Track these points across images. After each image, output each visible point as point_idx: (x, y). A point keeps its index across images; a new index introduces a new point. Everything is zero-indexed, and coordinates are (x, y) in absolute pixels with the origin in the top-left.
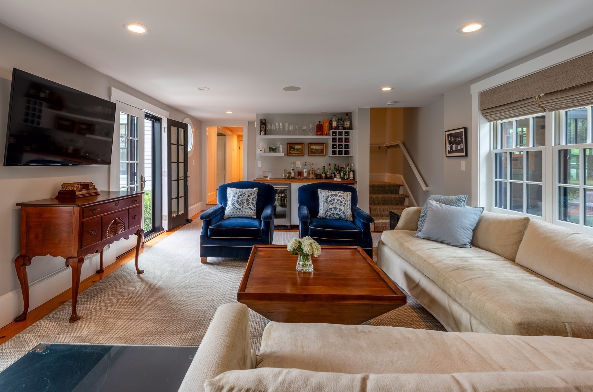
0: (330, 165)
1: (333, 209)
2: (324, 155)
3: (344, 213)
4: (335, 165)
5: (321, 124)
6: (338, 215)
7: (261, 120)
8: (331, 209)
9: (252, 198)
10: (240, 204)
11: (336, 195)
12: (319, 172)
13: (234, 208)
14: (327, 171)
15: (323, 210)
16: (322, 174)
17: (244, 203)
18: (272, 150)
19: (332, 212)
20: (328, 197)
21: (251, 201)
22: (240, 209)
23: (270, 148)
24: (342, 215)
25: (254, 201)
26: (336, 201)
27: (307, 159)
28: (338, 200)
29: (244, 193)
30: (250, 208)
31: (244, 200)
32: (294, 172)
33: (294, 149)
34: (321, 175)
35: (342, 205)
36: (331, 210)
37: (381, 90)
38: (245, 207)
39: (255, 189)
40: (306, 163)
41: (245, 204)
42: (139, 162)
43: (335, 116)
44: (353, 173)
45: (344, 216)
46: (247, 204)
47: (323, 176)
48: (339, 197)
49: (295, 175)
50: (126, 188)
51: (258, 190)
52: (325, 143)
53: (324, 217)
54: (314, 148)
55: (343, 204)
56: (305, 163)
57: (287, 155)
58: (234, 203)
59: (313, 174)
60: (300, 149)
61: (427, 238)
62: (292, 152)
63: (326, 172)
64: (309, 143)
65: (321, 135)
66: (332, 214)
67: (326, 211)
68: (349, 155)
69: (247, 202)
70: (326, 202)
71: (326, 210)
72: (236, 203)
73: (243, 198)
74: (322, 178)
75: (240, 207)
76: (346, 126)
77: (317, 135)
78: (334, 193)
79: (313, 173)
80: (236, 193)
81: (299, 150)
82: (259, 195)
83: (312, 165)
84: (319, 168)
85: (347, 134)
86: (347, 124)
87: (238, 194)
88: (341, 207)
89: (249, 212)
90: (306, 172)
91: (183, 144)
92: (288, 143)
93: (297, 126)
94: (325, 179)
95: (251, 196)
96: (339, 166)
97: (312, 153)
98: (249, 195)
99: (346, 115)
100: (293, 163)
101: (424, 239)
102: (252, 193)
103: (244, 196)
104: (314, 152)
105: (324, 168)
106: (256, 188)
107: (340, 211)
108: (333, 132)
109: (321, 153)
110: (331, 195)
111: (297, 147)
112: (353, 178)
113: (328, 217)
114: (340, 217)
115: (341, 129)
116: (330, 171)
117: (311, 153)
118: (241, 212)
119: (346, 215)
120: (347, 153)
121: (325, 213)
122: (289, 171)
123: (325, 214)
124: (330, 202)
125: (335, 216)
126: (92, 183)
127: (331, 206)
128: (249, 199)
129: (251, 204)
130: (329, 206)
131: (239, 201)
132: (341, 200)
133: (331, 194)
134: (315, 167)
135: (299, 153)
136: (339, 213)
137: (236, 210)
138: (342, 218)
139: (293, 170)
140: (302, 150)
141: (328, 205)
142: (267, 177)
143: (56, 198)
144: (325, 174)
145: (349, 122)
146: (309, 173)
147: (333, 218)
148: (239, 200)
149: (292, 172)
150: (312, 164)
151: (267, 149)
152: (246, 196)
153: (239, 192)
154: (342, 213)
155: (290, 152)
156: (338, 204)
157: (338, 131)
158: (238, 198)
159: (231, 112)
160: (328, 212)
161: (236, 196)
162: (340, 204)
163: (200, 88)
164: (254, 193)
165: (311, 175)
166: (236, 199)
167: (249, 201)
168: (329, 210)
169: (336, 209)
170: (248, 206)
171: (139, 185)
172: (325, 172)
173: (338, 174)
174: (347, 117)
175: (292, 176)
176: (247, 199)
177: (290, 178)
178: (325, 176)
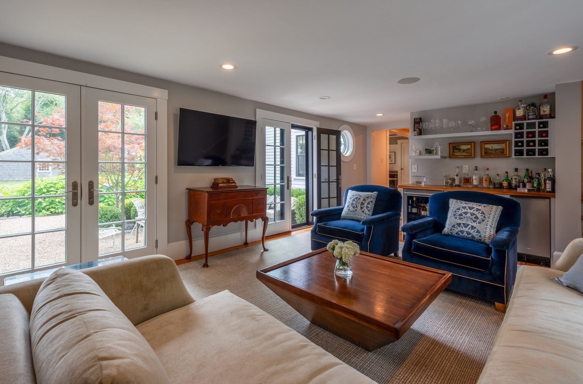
0: (516, 170)
1: (462, 224)
2: (507, 157)
3: (478, 232)
4: (527, 170)
5: (498, 115)
6: (468, 233)
7: (414, 119)
8: (459, 225)
9: (367, 201)
10: (354, 206)
11: (471, 208)
12: (497, 180)
13: (349, 210)
14: (512, 179)
15: (448, 225)
16: (503, 182)
17: (358, 206)
18: (429, 152)
19: (460, 229)
20: (459, 209)
21: (366, 205)
22: (353, 212)
23: (426, 150)
24: (475, 234)
25: (370, 205)
26: (469, 215)
27: (479, 162)
28: (472, 214)
29: (361, 196)
30: (363, 212)
31: (359, 203)
32: (459, 178)
33: (459, 150)
34: (501, 184)
35: (477, 222)
36: (460, 227)
37: (551, 54)
38: (358, 210)
39: (375, 194)
40: (477, 167)
41: (359, 208)
42: (286, 165)
43: (521, 101)
44: (550, 182)
45: (479, 236)
46: (361, 207)
47: (505, 185)
48: (475, 211)
49: (460, 182)
50: (274, 185)
51: (378, 195)
52: (507, 141)
53: (450, 233)
54: (491, 148)
55: (479, 220)
56: (475, 167)
57: (450, 157)
58: (349, 205)
59: (488, 181)
60: (469, 149)
61: (573, 286)
62: (457, 154)
63: (510, 179)
64: (481, 142)
65: (499, 129)
66: (460, 231)
67: (452, 227)
68: (548, 155)
69: (361, 205)
70: (454, 215)
71: (452, 225)
72: (351, 206)
73: (358, 202)
74: (504, 188)
75: (353, 209)
76: (542, 113)
77: (492, 130)
78: (471, 204)
79: (486, 180)
80: (352, 196)
81: (466, 151)
82: (378, 200)
83: (488, 170)
84: (498, 175)
85: (545, 125)
86: (546, 110)
87: (354, 197)
88: (474, 225)
89: (362, 216)
90: (476, 179)
91: (335, 149)
92: (450, 144)
93: (459, 121)
94: (509, 189)
95: (366, 200)
96: (532, 171)
97: (487, 154)
98: (365, 199)
99: (543, 97)
100: (458, 167)
101: (568, 286)
102: (369, 197)
103: (359, 199)
104: (490, 153)
105: (506, 174)
106: (375, 192)
107: (472, 229)
108: (516, 125)
109: (501, 154)
110: (464, 208)
111: (463, 147)
112: (550, 190)
113: (454, 233)
114: (473, 236)
115: (532, 118)
116: (516, 179)
117: (485, 154)
118: (355, 215)
119: (482, 235)
120: (544, 152)
121: (450, 228)
122: (452, 177)
123: (451, 230)
124: (459, 215)
125: (465, 234)
126: (232, 178)
127: (459, 221)
128: (364, 202)
129: (366, 208)
130: (457, 221)
131: (354, 204)
132: (478, 215)
133: (464, 205)
134: (492, 174)
135: (467, 154)
136: (472, 231)
137: (350, 212)
138: (476, 238)
139: (457, 175)
140: (472, 151)
141: (456, 219)
142: (420, 183)
143: (211, 187)
144: (507, 183)
145: (548, 107)
146: (481, 180)
147: (462, 236)
148: (354, 202)
149: (456, 178)
150: (486, 169)
151: (424, 152)
152: (362, 199)
153: (356, 195)
154: (476, 232)
155: (453, 154)
156: (471, 219)
157: (525, 122)
158: (354, 200)
159: (382, 115)
160: (455, 228)
161: (352, 198)
162: (474, 219)
163: (322, 98)
164: (371, 197)
165: (483, 183)
166: (351, 201)
167: (364, 204)
168: (456, 225)
169: (466, 225)
170: (362, 210)
171: (286, 184)
172: (508, 179)
173: (528, 182)
174: (546, 100)
175: (457, 182)
176: (362, 202)
177: (454, 186)
178: (507, 185)
